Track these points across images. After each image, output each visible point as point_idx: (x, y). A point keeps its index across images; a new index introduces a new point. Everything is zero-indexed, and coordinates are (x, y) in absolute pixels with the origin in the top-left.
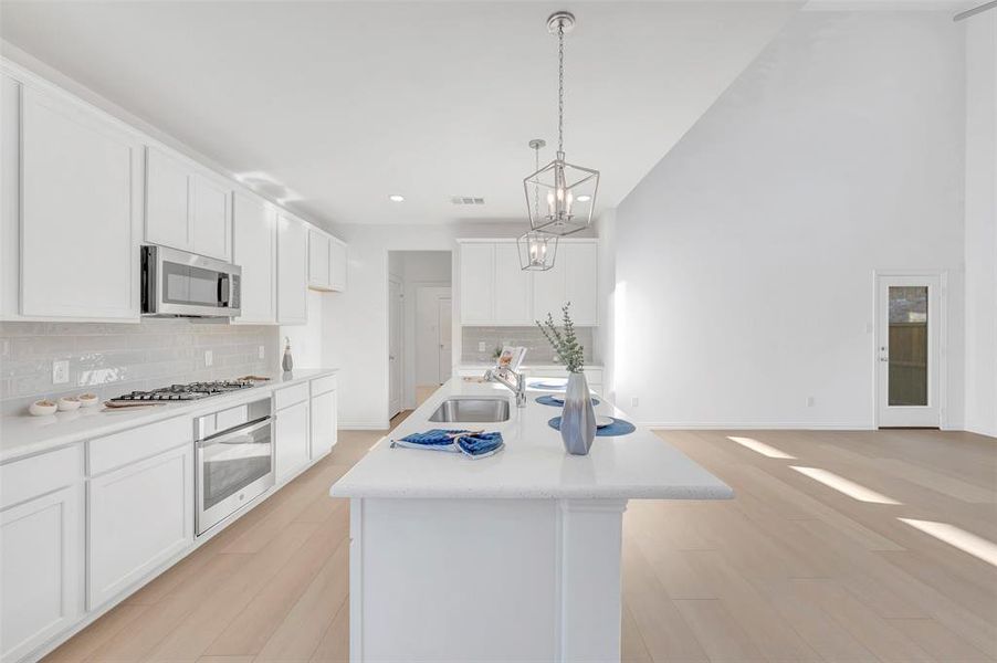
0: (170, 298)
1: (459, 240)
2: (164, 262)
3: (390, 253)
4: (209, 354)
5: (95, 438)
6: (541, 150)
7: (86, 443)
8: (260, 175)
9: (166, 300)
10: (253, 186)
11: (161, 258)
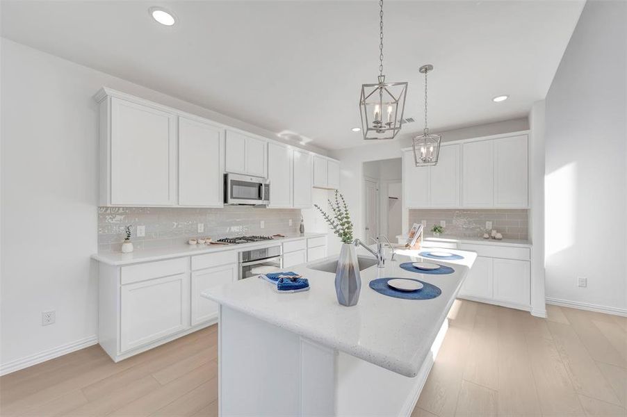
0: (234, 196)
1: (403, 150)
2: (231, 180)
3: (365, 164)
4: (262, 222)
5: (196, 255)
6: (429, 73)
7: (191, 256)
8: (286, 132)
9: (232, 197)
10: (286, 138)
11: (230, 178)
